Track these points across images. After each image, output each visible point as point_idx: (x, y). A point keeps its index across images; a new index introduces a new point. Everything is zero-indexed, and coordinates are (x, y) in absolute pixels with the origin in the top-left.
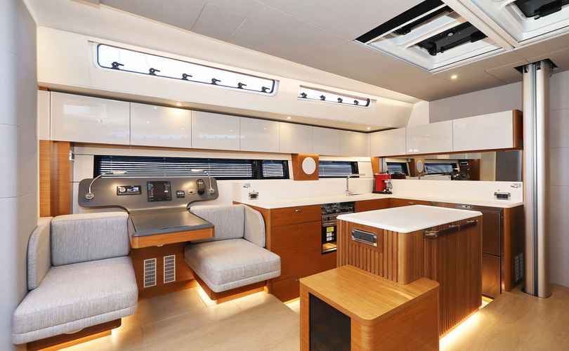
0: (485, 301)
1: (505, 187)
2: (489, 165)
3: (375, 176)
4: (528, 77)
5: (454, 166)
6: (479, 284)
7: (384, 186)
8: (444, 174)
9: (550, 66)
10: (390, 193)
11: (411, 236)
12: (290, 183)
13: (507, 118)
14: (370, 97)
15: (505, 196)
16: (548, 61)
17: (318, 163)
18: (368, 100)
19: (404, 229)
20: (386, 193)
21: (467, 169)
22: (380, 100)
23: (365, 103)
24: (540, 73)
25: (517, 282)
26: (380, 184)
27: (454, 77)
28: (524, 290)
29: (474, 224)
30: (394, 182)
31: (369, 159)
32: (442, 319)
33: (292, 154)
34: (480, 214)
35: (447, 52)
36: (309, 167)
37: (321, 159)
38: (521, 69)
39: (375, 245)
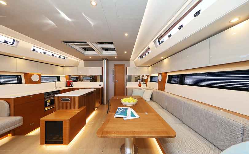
0: (96, 109)
1: (100, 83)
2: (99, 78)
3: (67, 81)
4: (104, 61)
5: (91, 78)
6: (95, 106)
7: (70, 84)
8: (88, 80)
9: (107, 60)
10: (73, 86)
11: (80, 97)
12: (24, 85)
13: (101, 68)
14: (66, 56)
15: (100, 85)
16: (107, 59)
17: (41, 76)
18: (65, 57)
19: (78, 96)
20: (71, 86)
21: (94, 79)
22: (69, 58)
23: (64, 58)
24: (106, 61)
25: (102, 103)
26: (68, 84)
27: (90, 57)
28: (103, 104)
29: (94, 92)
30: (74, 83)
31: (64, 76)
32: (87, 114)
33: (24, 73)
34: (95, 89)
35: (88, 51)
36: (35, 78)
37: (42, 75)
38: (103, 59)
39: (69, 101)
